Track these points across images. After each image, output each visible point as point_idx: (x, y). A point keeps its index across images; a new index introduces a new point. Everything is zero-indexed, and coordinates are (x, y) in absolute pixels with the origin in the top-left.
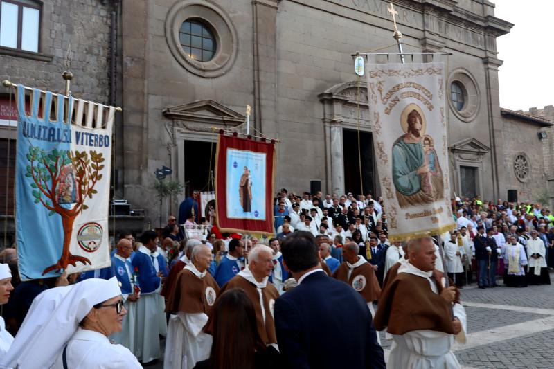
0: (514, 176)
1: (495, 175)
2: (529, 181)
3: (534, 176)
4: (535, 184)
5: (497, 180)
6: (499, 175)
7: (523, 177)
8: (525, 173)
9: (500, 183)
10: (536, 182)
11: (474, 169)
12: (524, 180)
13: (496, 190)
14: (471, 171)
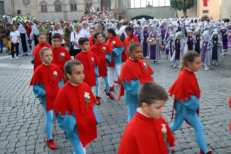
0: (23, 4)
1: (13, 4)
2: (30, 7)
3: (33, 5)
4: (33, 8)
5: (14, 6)
6: (14, 5)
7: (27, 5)
8: (29, 4)
9: (15, 7)
10: (34, 7)
11: (3, 2)
12: (28, 6)
13: (13, 10)
14: (1, 2)
